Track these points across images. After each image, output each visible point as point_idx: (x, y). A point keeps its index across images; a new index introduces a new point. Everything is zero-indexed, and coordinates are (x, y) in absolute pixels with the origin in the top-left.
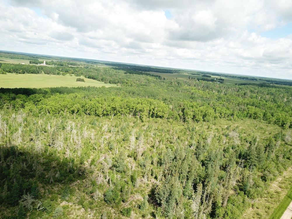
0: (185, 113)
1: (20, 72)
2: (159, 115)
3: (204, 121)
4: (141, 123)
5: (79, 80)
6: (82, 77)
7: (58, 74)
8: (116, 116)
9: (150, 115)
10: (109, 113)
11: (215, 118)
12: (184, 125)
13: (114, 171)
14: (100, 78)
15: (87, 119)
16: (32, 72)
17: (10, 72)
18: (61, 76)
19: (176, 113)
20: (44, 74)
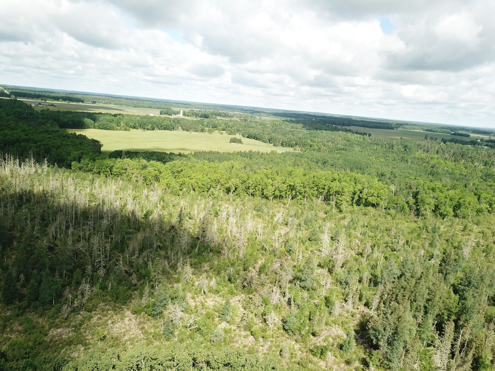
0: (419, 200)
1: (148, 127)
2: (372, 202)
3: (456, 216)
4: (338, 213)
5: (233, 141)
6: (238, 136)
7: (202, 131)
8: (295, 200)
9: (354, 200)
10: (283, 194)
11: (479, 211)
12: (417, 221)
13: (298, 286)
14: (267, 137)
15: (250, 202)
16: (165, 128)
17: (134, 128)
18: (206, 134)
19: (402, 200)
20: (181, 130)
